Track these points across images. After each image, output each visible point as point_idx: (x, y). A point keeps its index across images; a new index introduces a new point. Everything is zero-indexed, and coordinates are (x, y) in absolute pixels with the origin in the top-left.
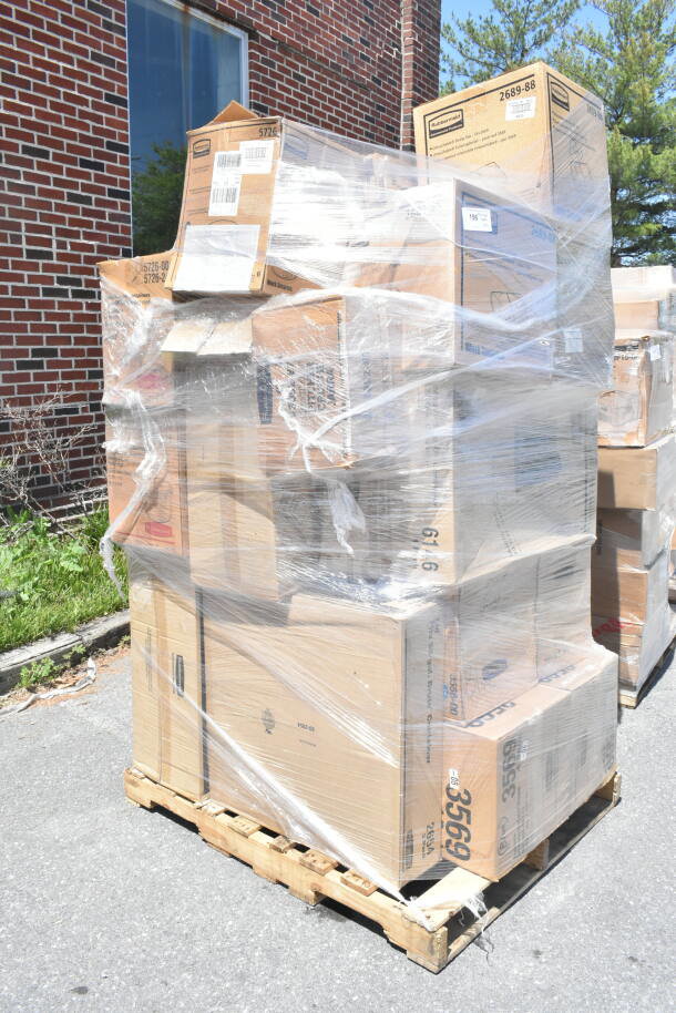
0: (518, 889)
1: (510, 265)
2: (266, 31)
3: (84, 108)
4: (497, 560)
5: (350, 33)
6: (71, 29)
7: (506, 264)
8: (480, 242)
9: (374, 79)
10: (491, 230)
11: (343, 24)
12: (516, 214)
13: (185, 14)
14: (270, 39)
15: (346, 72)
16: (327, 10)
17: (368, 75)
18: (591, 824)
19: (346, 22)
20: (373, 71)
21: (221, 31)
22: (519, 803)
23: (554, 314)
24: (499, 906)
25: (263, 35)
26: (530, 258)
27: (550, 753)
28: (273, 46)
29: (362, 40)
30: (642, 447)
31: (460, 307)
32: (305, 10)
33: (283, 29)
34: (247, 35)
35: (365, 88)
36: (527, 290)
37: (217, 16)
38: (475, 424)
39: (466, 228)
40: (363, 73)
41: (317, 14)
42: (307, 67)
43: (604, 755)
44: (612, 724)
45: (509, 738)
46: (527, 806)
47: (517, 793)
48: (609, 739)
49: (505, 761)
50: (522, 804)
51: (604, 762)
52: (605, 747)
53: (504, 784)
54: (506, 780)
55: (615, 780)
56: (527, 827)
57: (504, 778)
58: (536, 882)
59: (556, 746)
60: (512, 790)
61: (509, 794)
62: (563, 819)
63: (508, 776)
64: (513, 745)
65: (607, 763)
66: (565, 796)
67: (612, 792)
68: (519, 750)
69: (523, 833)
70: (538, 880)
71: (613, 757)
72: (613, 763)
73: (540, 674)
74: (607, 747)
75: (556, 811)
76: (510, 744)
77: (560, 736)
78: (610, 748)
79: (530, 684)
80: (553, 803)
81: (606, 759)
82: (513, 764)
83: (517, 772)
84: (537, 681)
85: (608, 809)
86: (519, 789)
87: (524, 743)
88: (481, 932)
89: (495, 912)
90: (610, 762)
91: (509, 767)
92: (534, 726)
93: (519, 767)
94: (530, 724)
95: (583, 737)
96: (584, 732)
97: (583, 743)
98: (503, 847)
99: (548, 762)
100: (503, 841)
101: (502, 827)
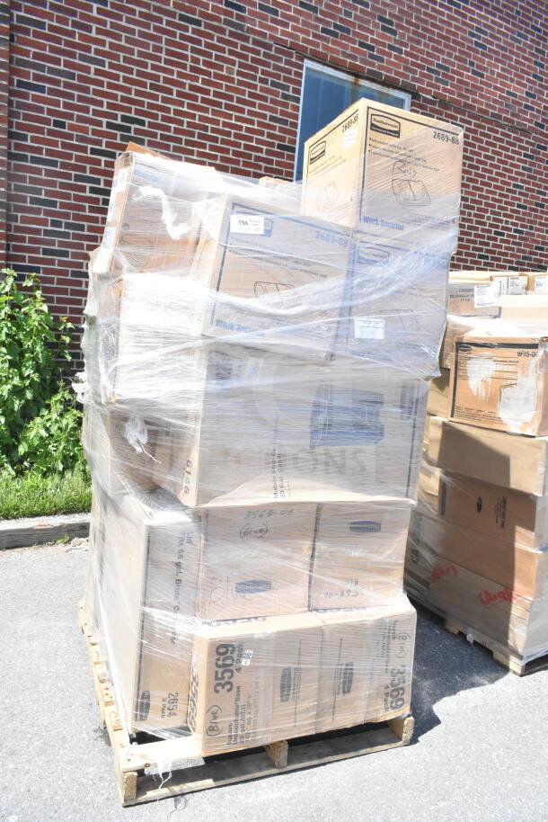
0: (244, 774)
1: (285, 262)
2: (429, 92)
3: (259, 154)
4: (255, 498)
5: (515, 89)
6: (255, 101)
7: (278, 261)
8: (247, 242)
9: (537, 124)
10: (262, 233)
11: (508, 82)
12: (296, 221)
13: (356, 84)
14: (431, 98)
15: (506, 119)
16: (493, 72)
17: (530, 121)
18: (364, 751)
19: (512, 80)
20: (537, 117)
21: (387, 95)
22: (237, 699)
23: (338, 304)
24: (215, 780)
25: (424, 95)
26: (311, 257)
27: (289, 669)
28: (433, 103)
29: (527, 94)
30: (534, 437)
31: (214, 291)
32: (470, 74)
33: (444, 90)
34: (410, 96)
35: (526, 132)
36: (302, 283)
37: (383, 84)
38: (232, 384)
39: (232, 230)
40: (525, 119)
41: (482, 76)
42: (466, 118)
43: (387, 694)
44: (402, 669)
45: (224, 641)
46: (249, 705)
47: (235, 690)
48: (396, 682)
49: (218, 660)
50: (242, 701)
51: (386, 700)
52: (387, 687)
53: (217, 678)
54: (220, 676)
55: (406, 722)
56: (249, 723)
57: (217, 672)
58: (270, 776)
59: (296, 666)
60: (228, 687)
61: (223, 688)
62: (306, 731)
63: (223, 673)
64: (230, 649)
65: (392, 702)
66: (309, 712)
67: (402, 732)
68: (240, 656)
69: (243, 727)
70: (274, 775)
71: (403, 700)
72: (402, 705)
73: (314, 604)
74: (391, 688)
75: (295, 722)
76: (226, 646)
77: (302, 658)
78: (397, 690)
79: (297, 610)
80: (291, 714)
81: (390, 699)
82: (231, 665)
83: (236, 673)
84: (307, 609)
85: (393, 745)
86: (238, 688)
87: (247, 651)
88: (186, 794)
89: (209, 782)
90: (397, 702)
91: (225, 665)
92: (261, 640)
93: (239, 670)
94: (256, 637)
95: (346, 669)
96: (347, 665)
97: (345, 674)
98: (213, 730)
99: (283, 677)
100: (213, 725)
101: (213, 713)
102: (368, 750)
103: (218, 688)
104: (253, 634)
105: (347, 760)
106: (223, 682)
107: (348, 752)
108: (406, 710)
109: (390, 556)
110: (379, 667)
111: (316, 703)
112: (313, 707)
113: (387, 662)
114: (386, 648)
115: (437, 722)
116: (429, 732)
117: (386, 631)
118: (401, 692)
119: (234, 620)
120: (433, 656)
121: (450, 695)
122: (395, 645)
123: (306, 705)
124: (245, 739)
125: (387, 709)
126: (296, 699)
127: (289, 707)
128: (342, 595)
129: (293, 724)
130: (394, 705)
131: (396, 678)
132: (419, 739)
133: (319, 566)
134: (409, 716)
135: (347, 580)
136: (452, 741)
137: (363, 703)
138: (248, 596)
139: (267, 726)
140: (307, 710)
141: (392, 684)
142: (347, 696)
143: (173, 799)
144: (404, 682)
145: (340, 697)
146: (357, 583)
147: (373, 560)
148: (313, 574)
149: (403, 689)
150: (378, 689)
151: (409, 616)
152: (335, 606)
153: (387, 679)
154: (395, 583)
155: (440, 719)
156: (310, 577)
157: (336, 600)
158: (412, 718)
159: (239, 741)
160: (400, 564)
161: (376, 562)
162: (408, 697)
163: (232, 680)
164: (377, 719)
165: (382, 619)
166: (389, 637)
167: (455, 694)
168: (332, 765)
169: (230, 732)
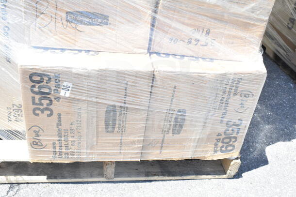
22: (59, 124)
24: (48, 177)
27: (113, 106)
43: (218, 140)
44: (238, 122)
45: (38, 69)
46: (72, 131)
47: (55, 116)
48: (230, 131)
49: (34, 86)
50: (65, 126)
51: (216, 145)
52: (219, 135)
53: (34, 103)
54: (37, 101)
55: (232, 163)
56: (73, 144)
57: (33, 98)
58: (99, 182)
59: (122, 105)
60: (49, 112)
61: (42, 112)
62: (131, 158)
63: (40, 99)
64: (46, 79)
65: (222, 147)
66: (135, 144)
67: (228, 169)
68: (58, 87)
69: (67, 146)
70: (103, 182)
71: (234, 146)
72: (231, 150)
73: (155, 48)
74: (223, 136)
75: (121, 150)
76: (41, 75)
77: (128, 98)
78: (230, 138)
79: (136, 50)
80: (117, 143)
81: (220, 144)
82: (49, 94)
83: (54, 102)
84: (146, 51)
85: (217, 177)
86: (59, 115)
87: (65, 84)
88: (21, 183)
89: (43, 178)
90: (227, 147)
91: (41, 93)
92: (81, 75)
93: (58, 99)
94: (74, 71)
95: (177, 114)
96: (179, 111)
97: (176, 119)
98: (37, 144)
99: (107, 112)
100: (37, 141)
101: (34, 131)
102: (194, 177)
103: (37, 112)
104: (71, 68)
105: (172, 181)
106: (42, 107)
107: (173, 175)
108: (236, 154)
109: (253, 10)
110: (213, 118)
111: (143, 138)
112: (138, 141)
113: (224, 115)
114: (225, 103)
115: (265, 162)
116: (254, 171)
117: (228, 87)
118: (233, 140)
119: (63, 50)
120: (281, 104)
121: (284, 141)
122: (235, 101)
123: (132, 138)
124: (70, 156)
125: (215, 152)
126: (122, 132)
127: (115, 138)
128: (190, 42)
129: (119, 151)
130: (224, 149)
131: (231, 129)
132: (243, 175)
133: (164, 7)
134: (237, 158)
135: (197, 29)
136: (272, 183)
137: (192, 144)
138: (81, 27)
139: (91, 149)
140: (133, 143)
141: (225, 133)
142: (177, 136)
143: (9, 185)
144: (238, 133)
145: (169, 136)
146: (208, 33)
147: (232, 11)
148: (157, 16)
149: (236, 138)
150: (210, 134)
151: (257, 76)
152: (178, 53)
153: (222, 128)
154: (252, 40)
155: (269, 160)
156: (154, 19)
157: (181, 48)
158: (239, 161)
159: (64, 156)
160: (262, 21)
161: (235, 14)
162: (239, 144)
163: (51, 107)
164: (204, 157)
165: (225, 75)
166: (229, 93)
167: (290, 140)
168: (157, 183)
169: (54, 148)
